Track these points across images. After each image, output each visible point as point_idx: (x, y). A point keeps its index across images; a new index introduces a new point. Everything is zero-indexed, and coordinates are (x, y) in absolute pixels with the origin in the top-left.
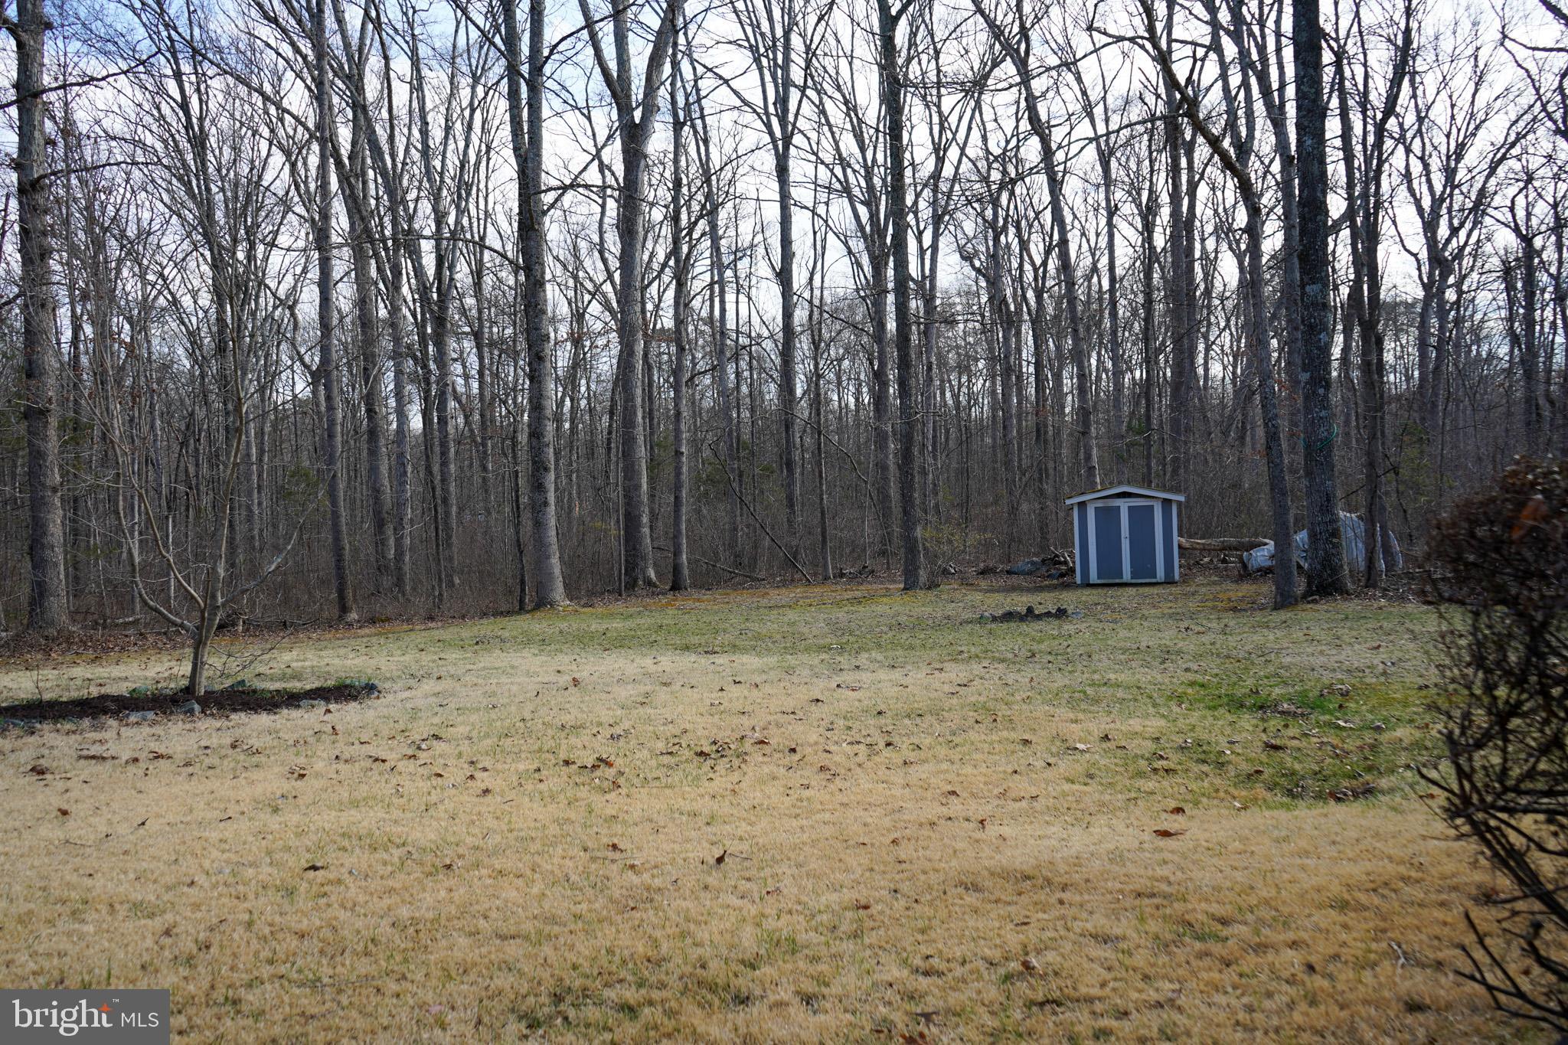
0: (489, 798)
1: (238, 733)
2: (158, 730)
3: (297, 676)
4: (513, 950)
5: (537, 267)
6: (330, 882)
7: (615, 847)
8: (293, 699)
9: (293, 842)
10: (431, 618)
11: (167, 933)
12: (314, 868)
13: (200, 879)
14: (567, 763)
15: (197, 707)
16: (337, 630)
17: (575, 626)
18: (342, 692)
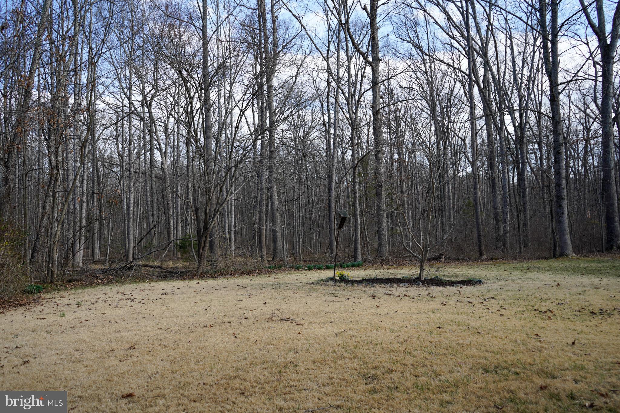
0: (502, 317)
1: (430, 292)
2: (408, 289)
3: (457, 276)
4: (488, 355)
5: (557, 116)
6: (443, 332)
7: (537, 335)
8: (452, 283)
9: (436, 321)
10: (515, 259)
11: (398, 337)
12: (439, 328)
13: (409, 326)
14: (535, 310)
15: (421, 283)
16: (478, 262)
17: (573, 264)
18: (470, 282)
